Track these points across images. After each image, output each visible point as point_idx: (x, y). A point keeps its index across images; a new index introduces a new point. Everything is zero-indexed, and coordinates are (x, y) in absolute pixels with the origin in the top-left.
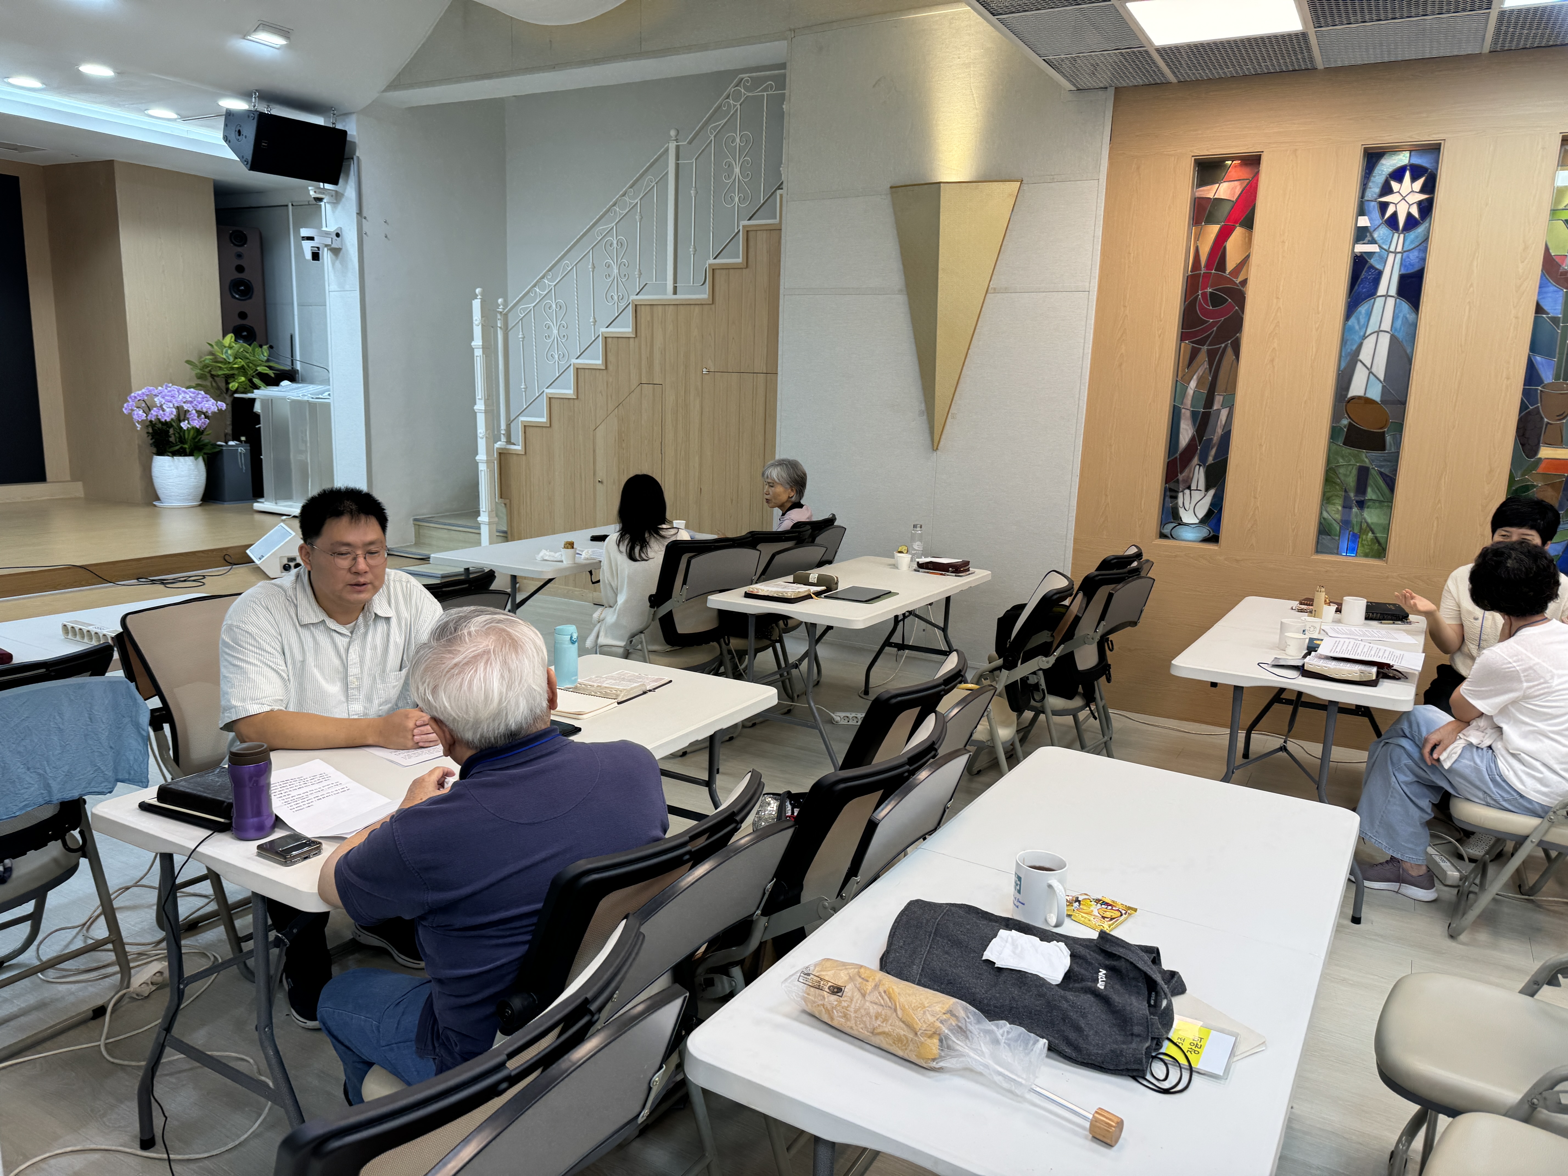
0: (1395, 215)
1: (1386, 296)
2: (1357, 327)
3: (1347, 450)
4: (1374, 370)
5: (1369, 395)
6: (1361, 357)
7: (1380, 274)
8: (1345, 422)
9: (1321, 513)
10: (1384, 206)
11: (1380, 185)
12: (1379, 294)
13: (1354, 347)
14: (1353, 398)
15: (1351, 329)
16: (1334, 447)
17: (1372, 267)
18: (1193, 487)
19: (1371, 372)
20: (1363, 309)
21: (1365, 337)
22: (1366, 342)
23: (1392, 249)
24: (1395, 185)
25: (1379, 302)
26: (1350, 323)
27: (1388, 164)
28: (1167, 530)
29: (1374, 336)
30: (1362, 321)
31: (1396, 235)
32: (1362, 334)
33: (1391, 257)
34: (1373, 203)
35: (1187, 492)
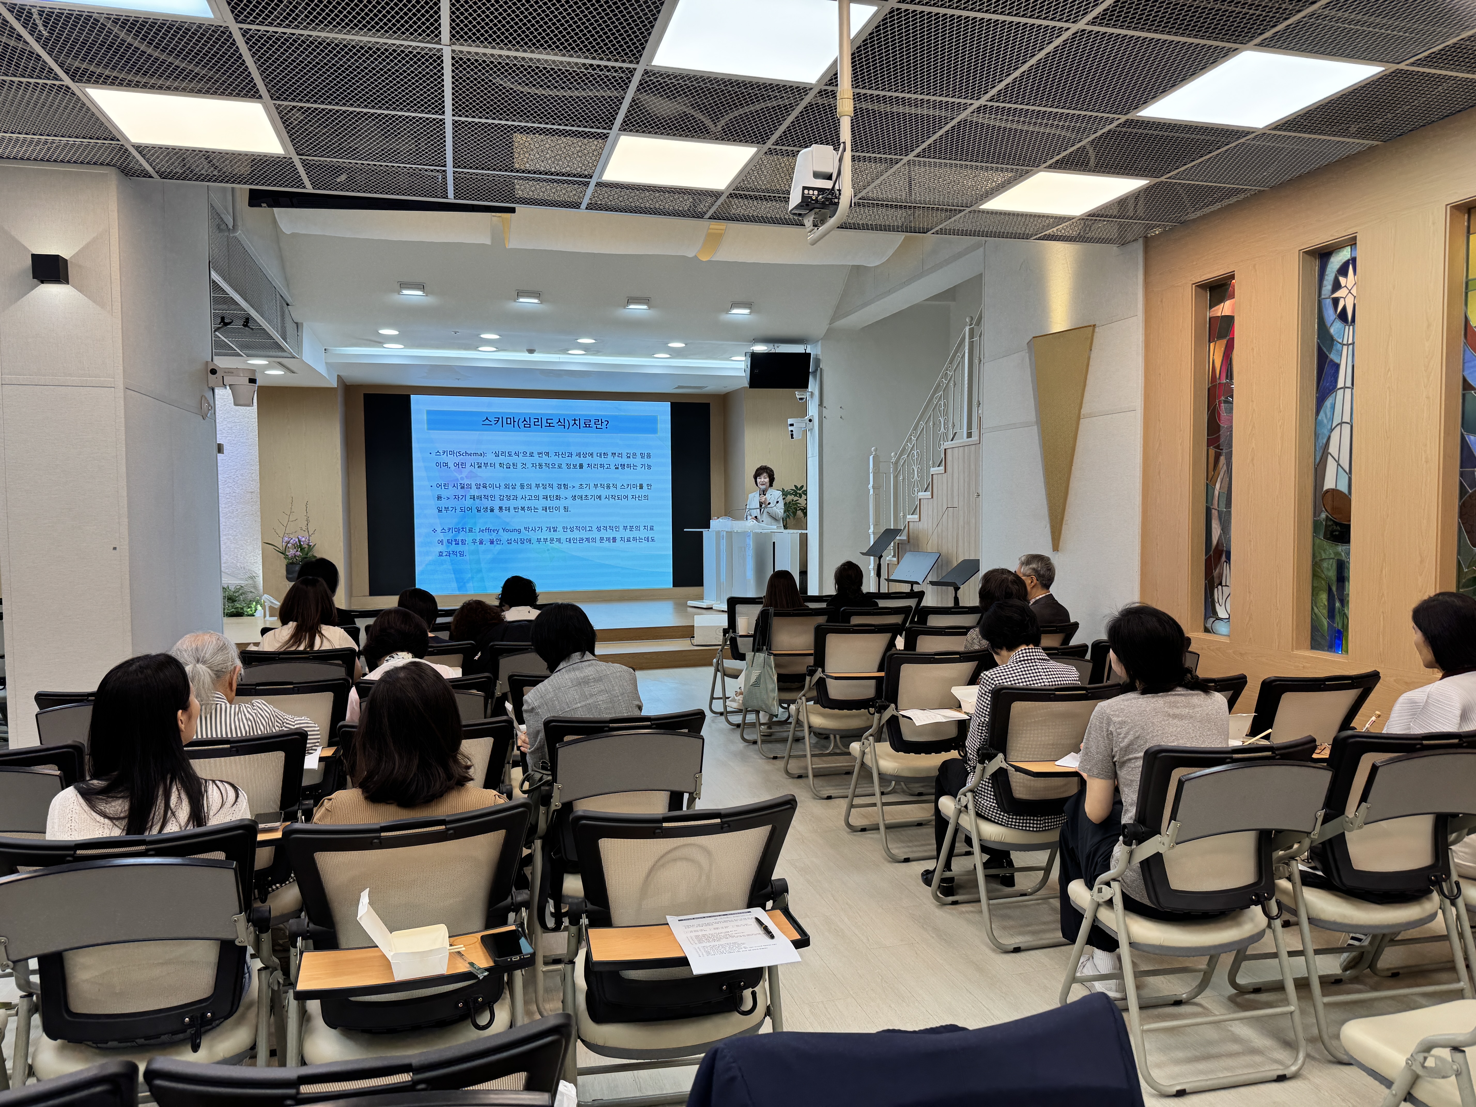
0: (1344, 309)
1: (1345, 388)
2: (1325, 421)
3: (1326, 544)
4: (1341, 463)
5: (1339, 488)
6: (1331, 450)
7: (1337, 366)
8: (1323, 515)
9: (1312, 608)
10: (1336, 301)
11: (1331, 283)
12: (1339, 387)
13: (1325, 441)
14: (1327, 491)
15: (1322, 421)
16: (1318, 541)
17: (1332, 361)
18: (1224, 584)
19: (1339, 465)
20: (1328, 403)
21: (1332, 430)
22: (1333, 435)
23: (1345, 342)
24: (1342, 280)
25: (1340, 393)
26: (1320, 418)
27: (1337, 261)
28: (1209, 625)
29: (1339, 427)
30: (1329, 414)
31: (1347, 327)
32: (1329, 427)
33: (1345, 348)
34: (1328, 300)
35: (1220, 587)
